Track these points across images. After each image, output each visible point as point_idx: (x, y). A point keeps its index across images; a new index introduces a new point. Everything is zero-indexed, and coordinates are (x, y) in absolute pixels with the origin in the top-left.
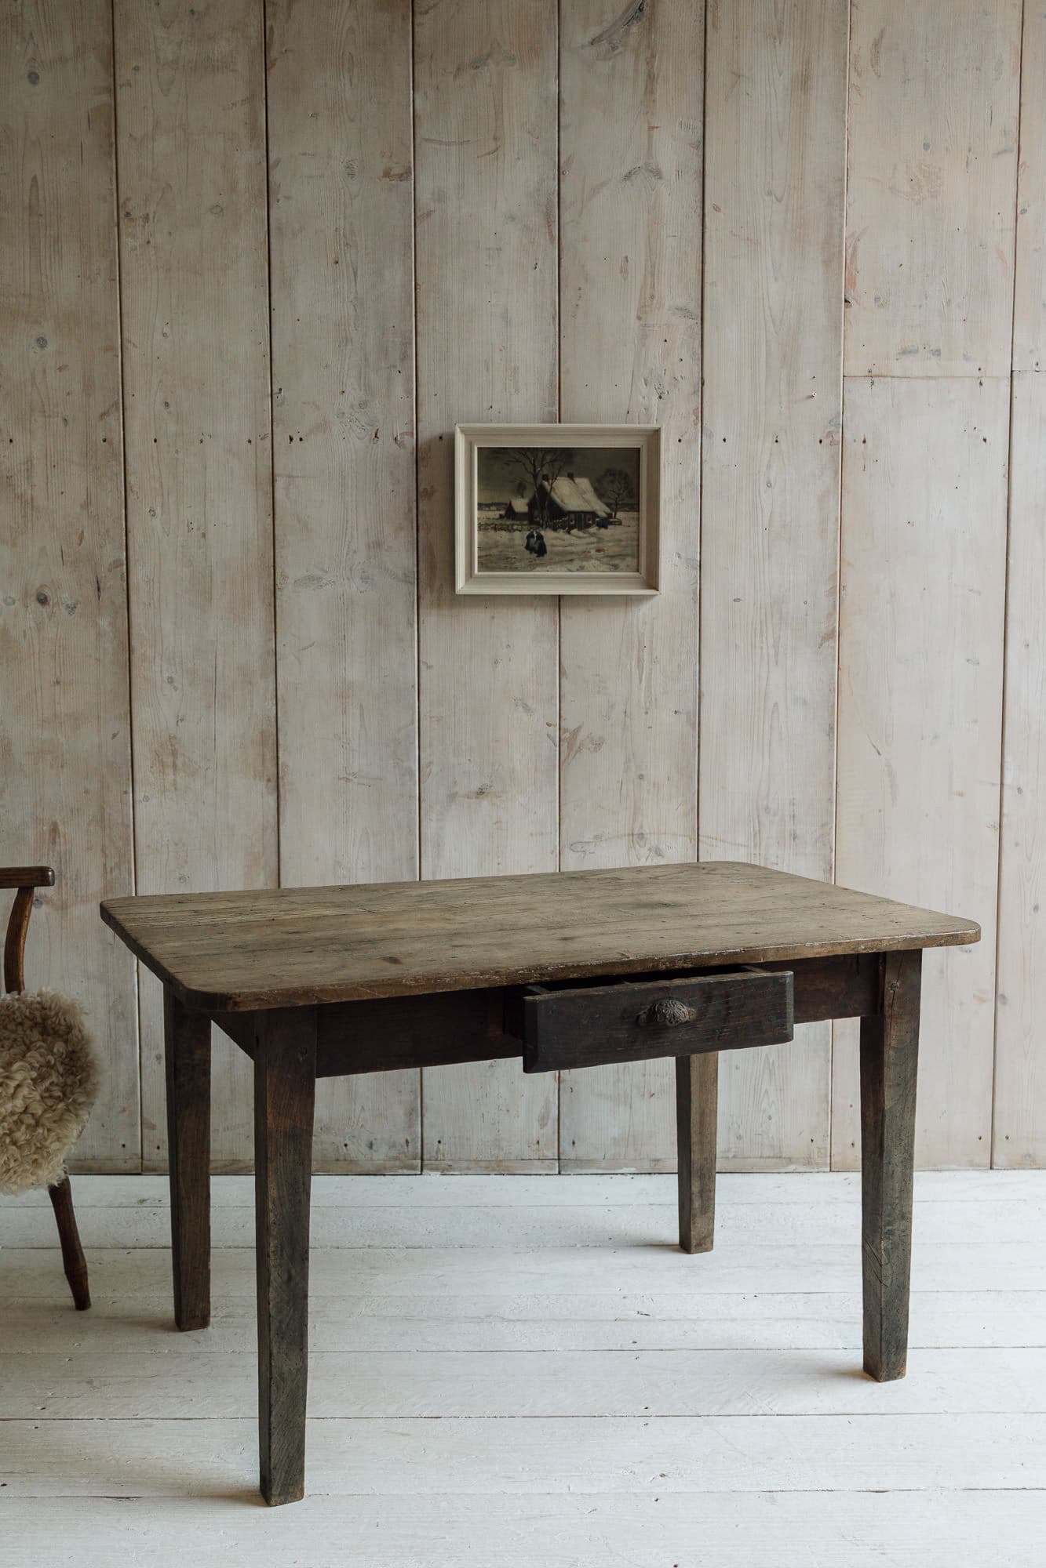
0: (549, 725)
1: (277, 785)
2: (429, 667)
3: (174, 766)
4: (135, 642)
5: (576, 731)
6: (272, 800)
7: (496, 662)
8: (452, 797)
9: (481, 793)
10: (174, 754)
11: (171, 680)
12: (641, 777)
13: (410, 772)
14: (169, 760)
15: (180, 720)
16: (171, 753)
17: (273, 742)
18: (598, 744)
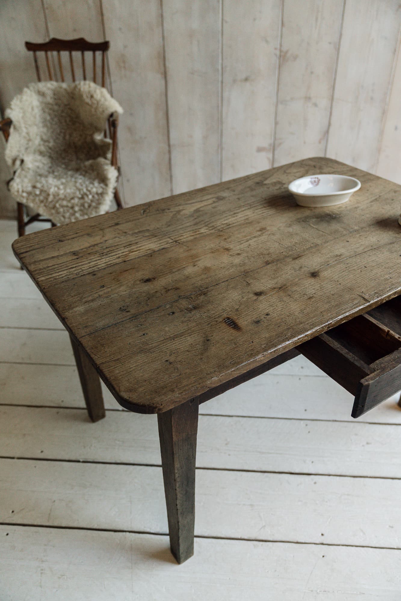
0: (276, 49)
1: (165, 75)
2: (226, 22)
3: (125, 67)
4: (105, 12)
5: (287, 52)
6: (163, 82)
7: (255, 19)
8: (235, 81)
9: (246, 79)
10: (124, 62)
11: (120, 29)
12: (312, 73)
13: (218, 70)
14: (122, 65)
15: (125, 47)
16: (123, 61)
17: (162, 57)
18: (295, 58)
